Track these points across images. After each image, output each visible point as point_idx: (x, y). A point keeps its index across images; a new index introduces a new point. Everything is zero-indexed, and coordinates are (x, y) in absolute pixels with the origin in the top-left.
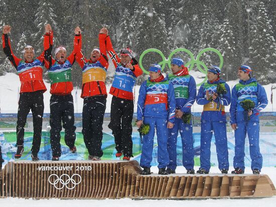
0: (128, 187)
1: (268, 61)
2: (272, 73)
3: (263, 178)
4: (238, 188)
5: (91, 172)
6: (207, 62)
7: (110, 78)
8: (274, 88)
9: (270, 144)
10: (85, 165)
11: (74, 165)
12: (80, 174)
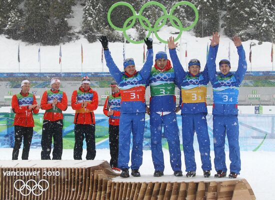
0: (98, 193)
1: (246, 16)
2: (251, 28)
3: (240, 184)
4: (214, 194)
5: (59, 178)
6: (181, 16)
7: (76, 34)
8: (253, 45)
9: (248, 126)
10: (52, 170)
11: (41, 169)
12: (47, 180)
